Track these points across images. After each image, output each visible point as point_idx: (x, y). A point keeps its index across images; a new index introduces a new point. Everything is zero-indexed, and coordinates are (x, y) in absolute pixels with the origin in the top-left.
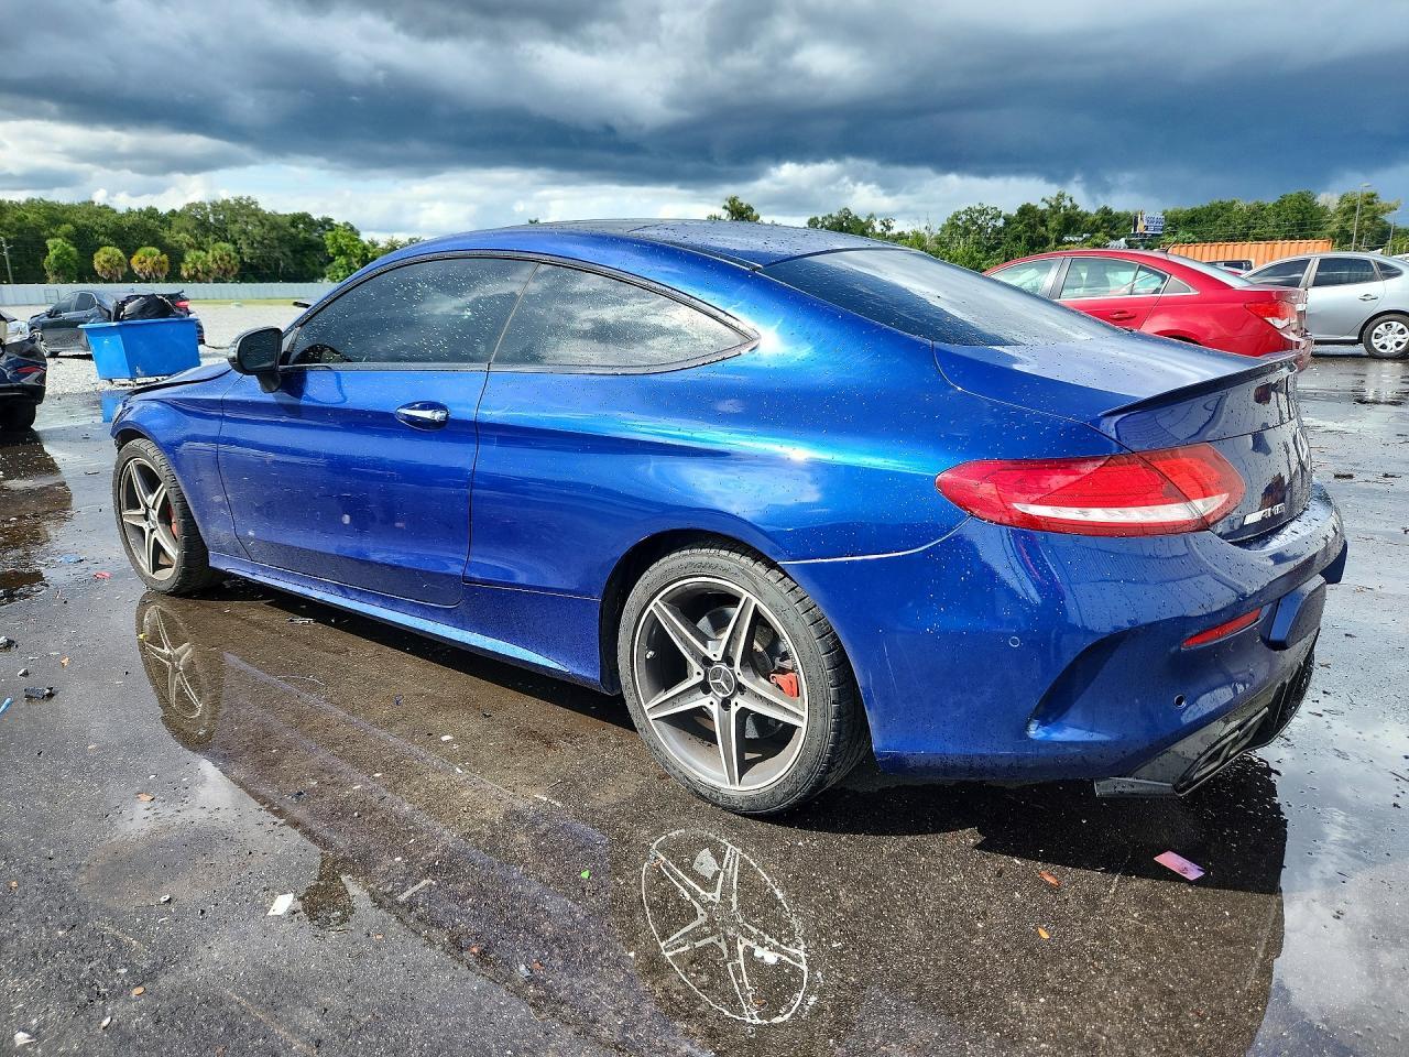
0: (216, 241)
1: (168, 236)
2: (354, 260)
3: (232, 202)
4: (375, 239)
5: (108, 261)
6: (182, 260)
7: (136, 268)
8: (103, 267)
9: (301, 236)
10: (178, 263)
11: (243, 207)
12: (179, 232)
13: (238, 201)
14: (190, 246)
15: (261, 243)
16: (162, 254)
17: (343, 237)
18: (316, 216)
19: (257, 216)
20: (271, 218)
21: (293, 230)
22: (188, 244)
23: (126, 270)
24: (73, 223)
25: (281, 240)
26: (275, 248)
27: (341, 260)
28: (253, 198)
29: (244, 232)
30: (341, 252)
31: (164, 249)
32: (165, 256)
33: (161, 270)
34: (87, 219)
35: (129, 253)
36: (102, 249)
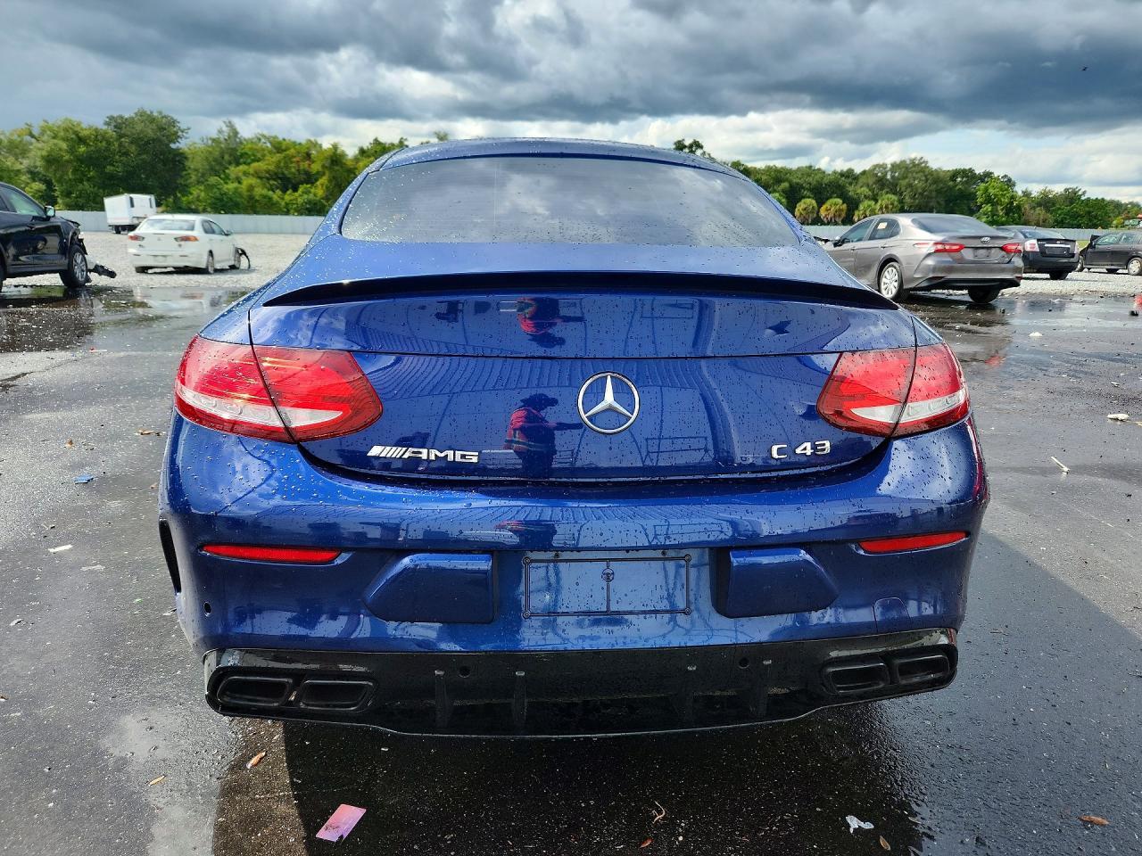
0: (887, 193)
1: (852, 190)
2: (999, 208)
3: (908, 162)
4: (1029, 189)
5: (805, 209)
6: (857, 208)
7: (823, 213)
8: (801, 214)
9: (957, 188)
10: (853, 211)
11: (915, 165)
12: (861, 187)
13: (913, 161)
14: (866, 197)
15: (921, 194)
16: (843, 203)
17: (994, 188)
18: (979, 171)
19: (924, 172)
20: (935, 174)
21: (951, 183)
22: (865, 196)
23: (815, 215)
24: (790, 182)
25: (938, 192)
26: (932, 198)
27: (988, 208)
28: (925, 159)
29: (910, 185)
30: (989, 200)
31: (846, 199)
32: (845, 205)
33: (840, 216)
34: (800, 179)
35: (820, 204)
36: (803, 201)
